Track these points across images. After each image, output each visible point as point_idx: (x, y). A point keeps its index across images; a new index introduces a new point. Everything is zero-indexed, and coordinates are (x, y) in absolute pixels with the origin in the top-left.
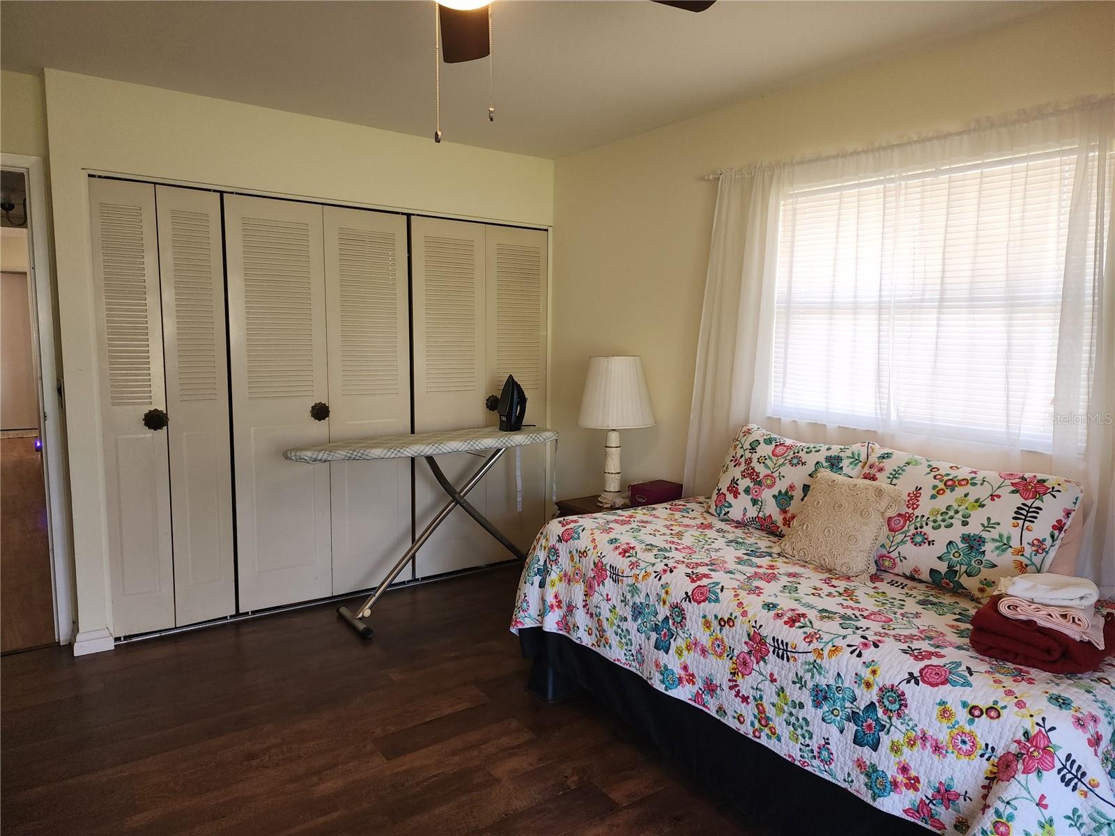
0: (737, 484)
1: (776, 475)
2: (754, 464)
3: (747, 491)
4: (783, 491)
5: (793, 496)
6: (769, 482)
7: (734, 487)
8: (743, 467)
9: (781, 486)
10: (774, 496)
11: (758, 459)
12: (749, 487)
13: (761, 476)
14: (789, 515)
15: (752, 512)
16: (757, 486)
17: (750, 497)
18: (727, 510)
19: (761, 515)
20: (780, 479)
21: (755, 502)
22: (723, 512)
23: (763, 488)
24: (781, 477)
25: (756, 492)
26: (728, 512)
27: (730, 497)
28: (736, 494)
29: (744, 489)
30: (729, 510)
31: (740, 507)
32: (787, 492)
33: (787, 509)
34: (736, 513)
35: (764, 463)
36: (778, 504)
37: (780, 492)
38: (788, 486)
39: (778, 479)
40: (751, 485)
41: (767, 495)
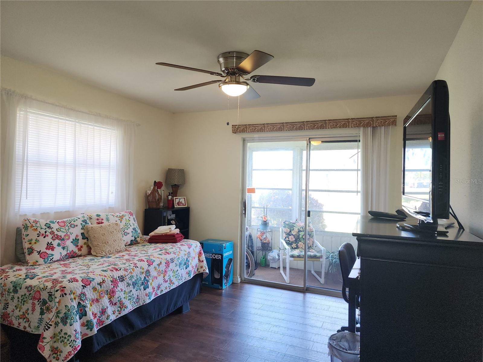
0: (52, 244)
1: (69, 233)
2: (56, 233)
3: (59, 245)
4: (74, 239)
5: (78, 239)
6: (67, 237)
7: (51, 246)
8: (50, 236)
9: (73, 237)
10: (72, 242)
11: (57, 230)
12: (59, 243)
13: (63, 237)
14: (79, 247)
15: (64, 253)
16: (63, 241)
17: (61, 247)
18: (51, 258)
19: (68, 252)
20: (71, 235)
21: (64, 248)
22: (50, 259)
23: (66, 241)
24: (71, 233)
25: (63, 243)
26: (53, 258)
27: (49, 252)
28: (53, 249)
29: (57, 245)
30: (52, 257)
31: (58, 253)
32: (76, 238)
33: (78, 245)
34: (57, 257)
35: (60, 231)
36: (74, 244)
37: (73, 239)
38: (75, 236)
39: (70, 235)
40: (60, 242)
41: (69, 243)
